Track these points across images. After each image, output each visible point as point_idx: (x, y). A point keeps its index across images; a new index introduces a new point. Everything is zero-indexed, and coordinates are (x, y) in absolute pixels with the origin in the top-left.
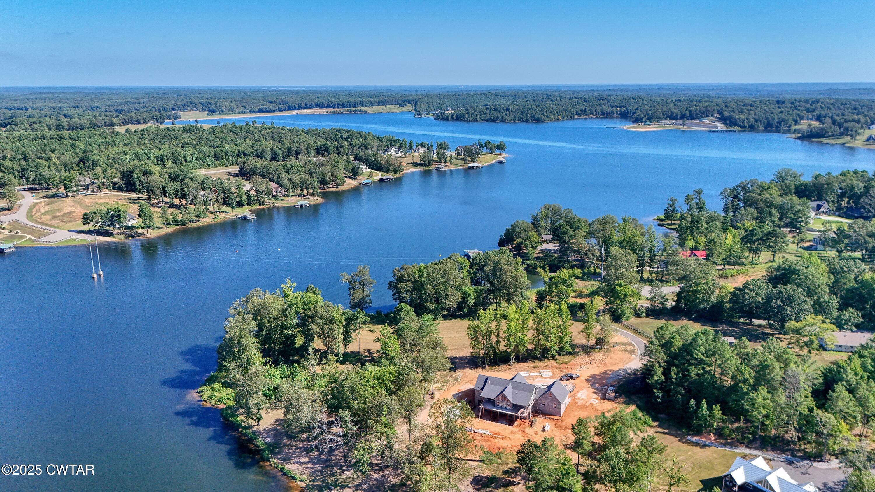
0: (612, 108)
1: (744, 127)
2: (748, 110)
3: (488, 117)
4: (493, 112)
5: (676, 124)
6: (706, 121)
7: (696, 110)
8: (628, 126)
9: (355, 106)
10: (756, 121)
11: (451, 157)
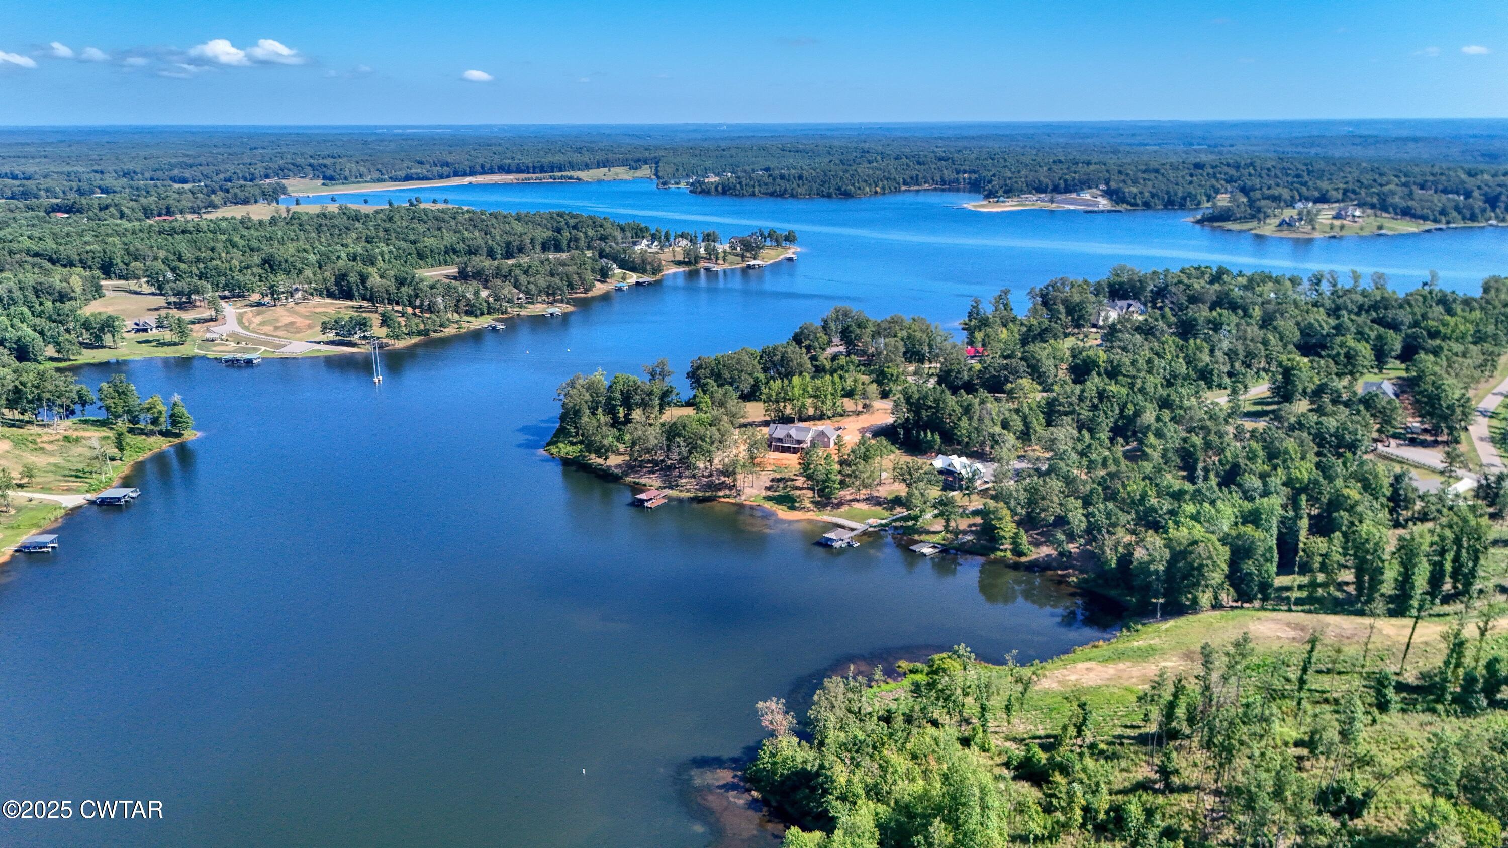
0: (958, 173)
1: (1136, 205)
2: (1144, 180)
3: (771, 189)
4: (778, 180)
5: (1043, 201)
6: (1086, 195)
7: (1074, 179)
8: (974, 204)
9: (560, 171)
10: (1153, 195)
11: (725, 252)
